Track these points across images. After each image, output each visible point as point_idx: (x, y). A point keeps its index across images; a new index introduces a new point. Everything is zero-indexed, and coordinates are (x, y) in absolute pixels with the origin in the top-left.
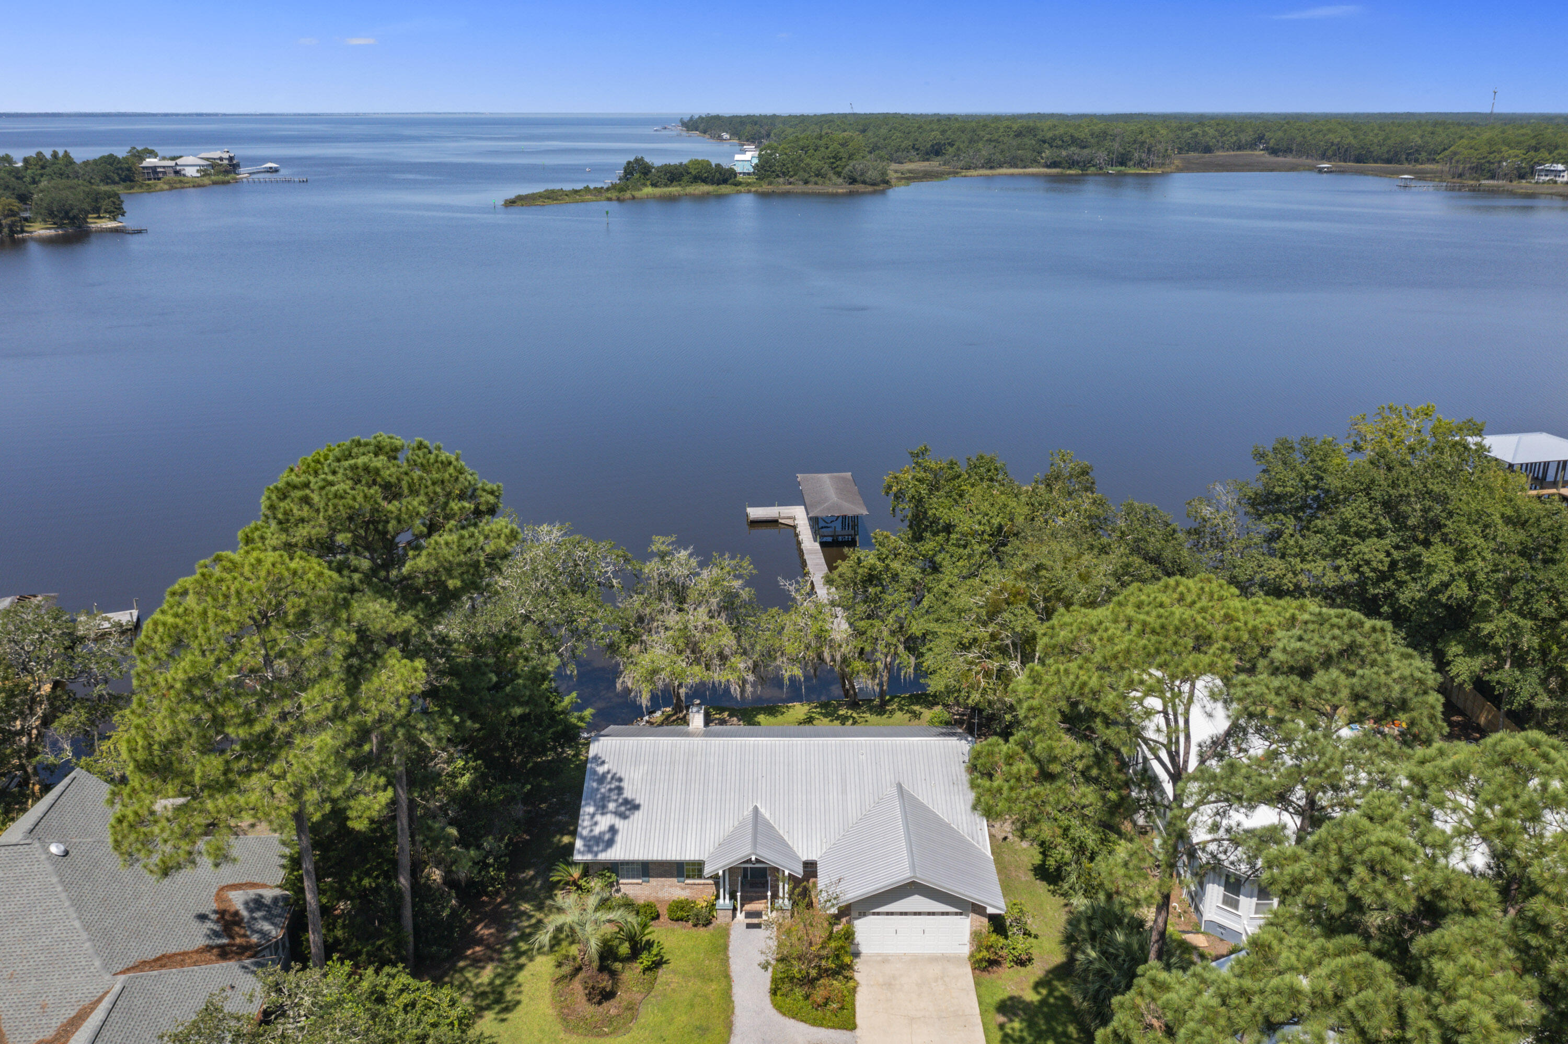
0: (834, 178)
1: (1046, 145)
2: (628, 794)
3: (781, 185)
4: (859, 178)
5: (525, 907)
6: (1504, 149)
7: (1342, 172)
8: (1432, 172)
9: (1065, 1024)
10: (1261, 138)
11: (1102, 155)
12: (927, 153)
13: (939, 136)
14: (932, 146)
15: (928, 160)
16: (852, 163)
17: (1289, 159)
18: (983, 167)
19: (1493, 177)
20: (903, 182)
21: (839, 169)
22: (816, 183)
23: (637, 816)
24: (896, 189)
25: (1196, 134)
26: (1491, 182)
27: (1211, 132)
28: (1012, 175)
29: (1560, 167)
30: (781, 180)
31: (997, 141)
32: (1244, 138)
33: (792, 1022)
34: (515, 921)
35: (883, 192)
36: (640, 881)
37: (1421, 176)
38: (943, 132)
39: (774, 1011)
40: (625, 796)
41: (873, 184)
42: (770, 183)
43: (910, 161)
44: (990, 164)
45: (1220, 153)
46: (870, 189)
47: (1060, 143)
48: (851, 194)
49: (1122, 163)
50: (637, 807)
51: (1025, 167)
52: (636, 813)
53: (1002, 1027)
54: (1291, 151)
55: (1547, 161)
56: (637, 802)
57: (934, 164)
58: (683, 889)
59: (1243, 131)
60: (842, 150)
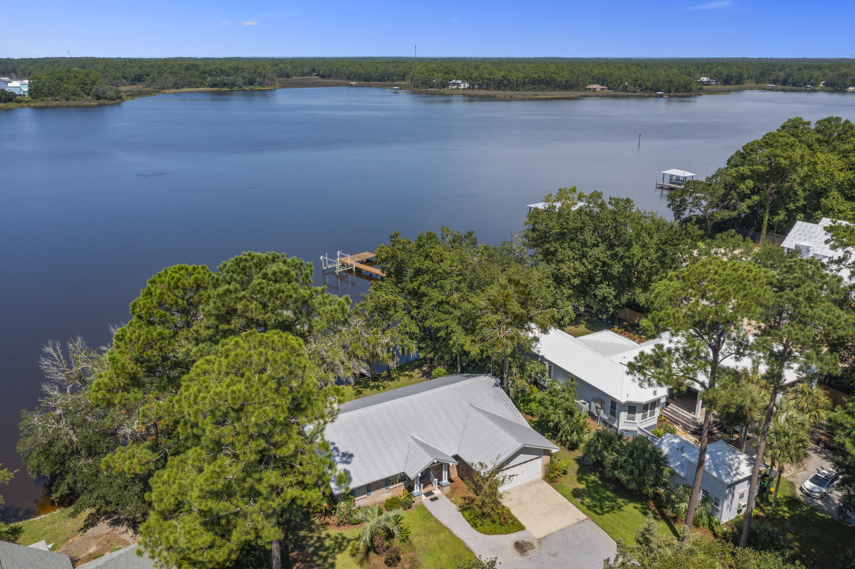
0: (85, 96)
1: (207, 75)
2: (342, 450)
3: (50, 101)
4: (102, 96)
5: (302, 533)
6: (435, 73)
7: (362, 86)
8: (404, 85)
9: (604, 492)
10: (314, 70)
11: (239, 80)
12: (133, 81)
13: (138, 70)
14: (135, 76)
15: (134, 84)
16: (95, 87)
17: (331, 80)
18: (172, 88)
19: (431, 87)
20: (130, 97)
21: (88, 91)
22: (74, 100)
23: (354, 460)
24: (126, 102)
25: (281, 68)
26: (432, 89)
27: (289, 67)
28: (191, 92)
29: (460, 82)
30: (50, 98)
31: (176, 73)
32: (306, 69)
33: (495, 537)
34: (304, 543)
35: (119, 104)
36: (366, 496)
37: (401, 87)
38: (140, 68)
39: (483, 535)
40: (341, 452)
41: (112, 99)
42: (42, 101)
43: (123, 85)
44: (176, 86)
45: (295, 78)
46: (112, 102)
47: (215, 73)
48: (100, 105)
49: (251, 84)
50: (351, 456)
51: (197, 87)
52: (353, 458)
53: (582, 503)
54: (332, 76)
55: (453, 79)
56: (350, 453)
57: (140, 87)
58: (388, 493)
59: (304, 66)
60: (87, 79)
